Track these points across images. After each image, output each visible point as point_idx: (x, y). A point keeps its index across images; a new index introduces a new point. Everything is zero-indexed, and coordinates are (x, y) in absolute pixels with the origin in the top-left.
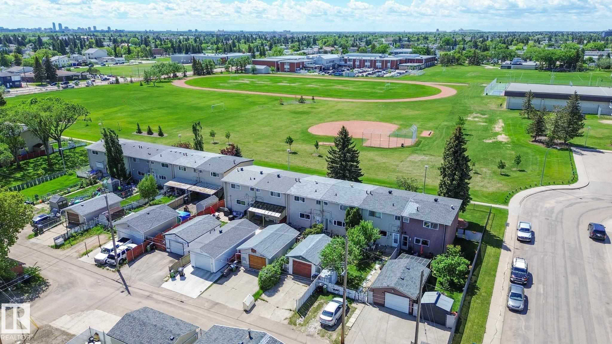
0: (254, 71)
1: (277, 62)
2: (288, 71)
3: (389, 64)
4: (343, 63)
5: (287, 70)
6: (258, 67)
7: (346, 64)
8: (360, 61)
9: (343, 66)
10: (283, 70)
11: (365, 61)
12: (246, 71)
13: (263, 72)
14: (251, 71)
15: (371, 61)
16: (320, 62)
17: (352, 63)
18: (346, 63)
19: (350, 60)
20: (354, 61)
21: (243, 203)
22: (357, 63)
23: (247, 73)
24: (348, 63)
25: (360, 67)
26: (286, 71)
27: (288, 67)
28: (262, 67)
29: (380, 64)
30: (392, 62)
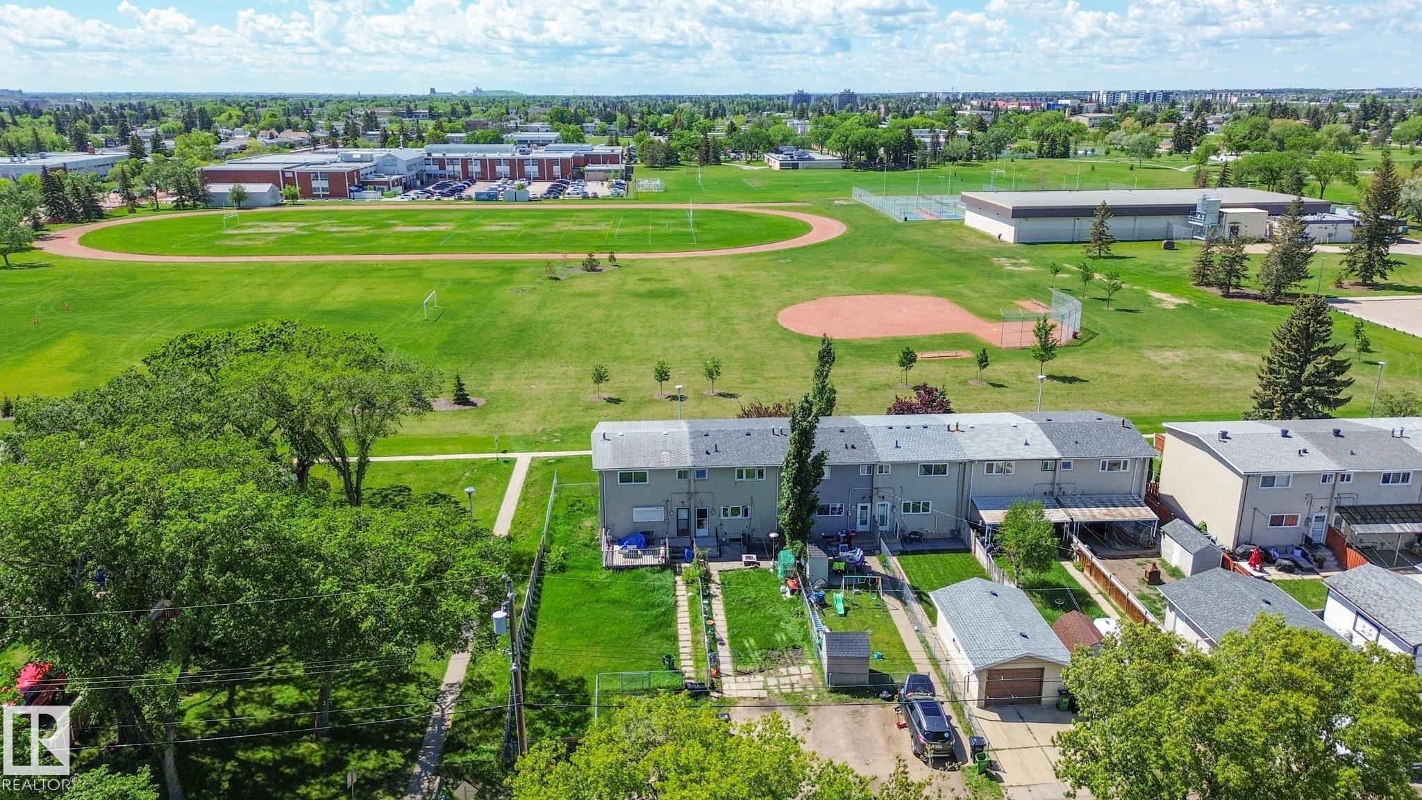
0: (240, 200)
1: (283, 172)
2: (324, 196)
3: (557, 170)
4: (435, 169)
5: (321, 193)
6: (249, 188)
7: (443, 172)
8: (483, 162)
9: (436, 176)
10: (308, 193)
11: (495, 162)
12: (211, 201)
13: (269, 201)
14: (229, 199)
15: (511, 162)
16: (391, 169)
17: (458, 168)
18: (442, 167)
19: (452, 161)
20: (465, 163)
21: (1293, 520)
22: (475, 169)
23: (216, 208)
24: (449, 168)
25: (483, 178)
26: (318, 196)
27: (325, 184)
28: (264, 188)
29: (536, 169)
30: (564, 162)
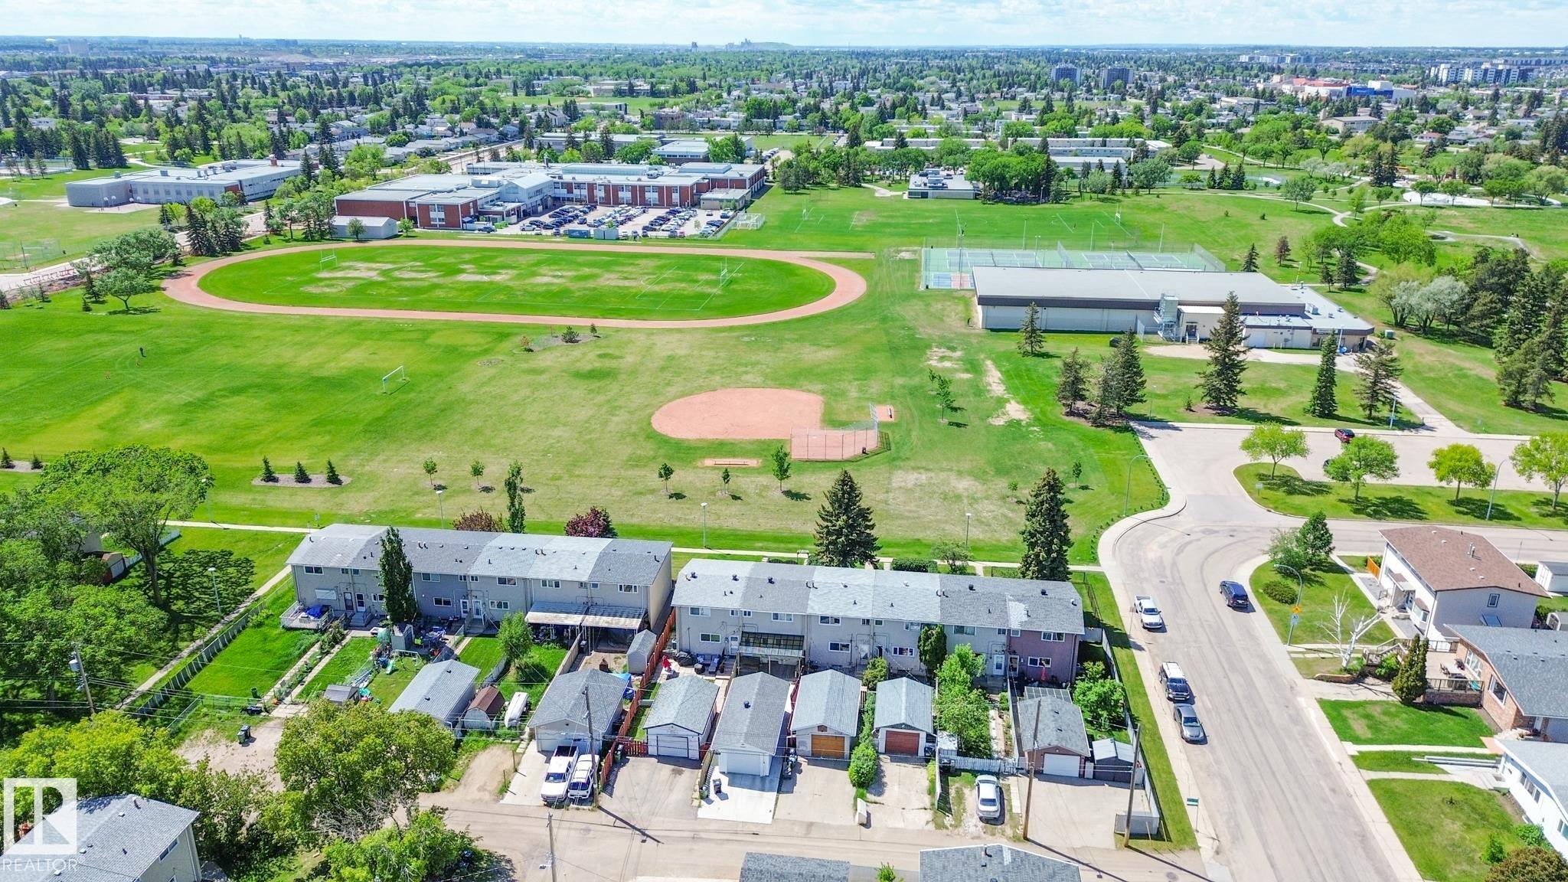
0: (359, 234)
1: (407, 203)
2: (442, 227)
3: (676, 197)
4: (563, 192)
5: (438, 223)
6: (367, 221)
7: (570, 196)
8: (607, 188)
9: (564, 199)
10: (428, 224)
11: (618, 188)
12: (335, 233)
13: (383, 234)
14: (348, 232)
15: (633, 189)
16: (512, 197)
17: (585, 192)
18: (570, 191)
19: (579, 186)
20: (591, 187)
21: (716, 639)
22: (600, 194)
23: (338, 240)
24: (576, 192)
25: (606, 202)
26: (434, 227)
27: (442, 215)
28: (378, 222)
29: (656, 195)
30: (683, 190)
